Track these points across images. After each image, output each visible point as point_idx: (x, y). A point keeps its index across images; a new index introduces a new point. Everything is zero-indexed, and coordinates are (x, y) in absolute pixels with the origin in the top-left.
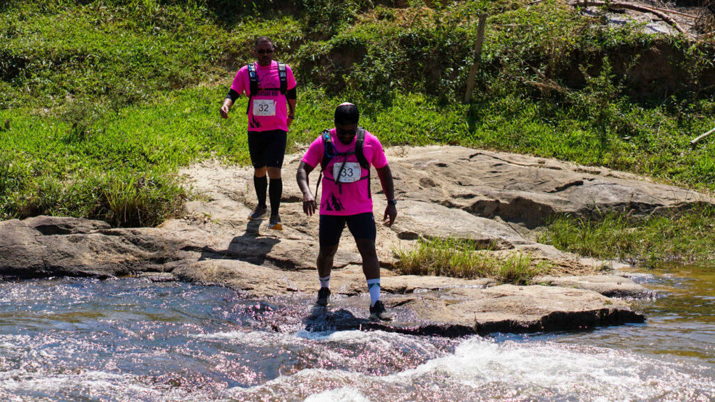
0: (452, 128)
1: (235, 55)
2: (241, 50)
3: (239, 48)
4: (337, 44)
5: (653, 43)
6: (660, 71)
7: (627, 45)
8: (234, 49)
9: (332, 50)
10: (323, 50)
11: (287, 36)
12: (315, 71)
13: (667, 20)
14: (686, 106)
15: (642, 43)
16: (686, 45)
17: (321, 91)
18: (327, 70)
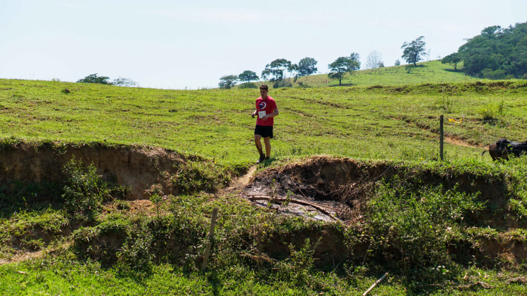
0: (203, 290)
1: (18, 238)
2: (23, 233)
3: (21, 233)
4: (105, 229)
5: (323, 228)
6: (328, 246)
7: (306, 228)
8: (18, 233)
9: (100, 234)
10: (94, 233)
11: (57, 223)
12: (90, 250)
13: (323, 212)
14: (353, 270)
15: (316, 227)
16: (343, 228)
17: (98, 265)
18: (100, 248)
